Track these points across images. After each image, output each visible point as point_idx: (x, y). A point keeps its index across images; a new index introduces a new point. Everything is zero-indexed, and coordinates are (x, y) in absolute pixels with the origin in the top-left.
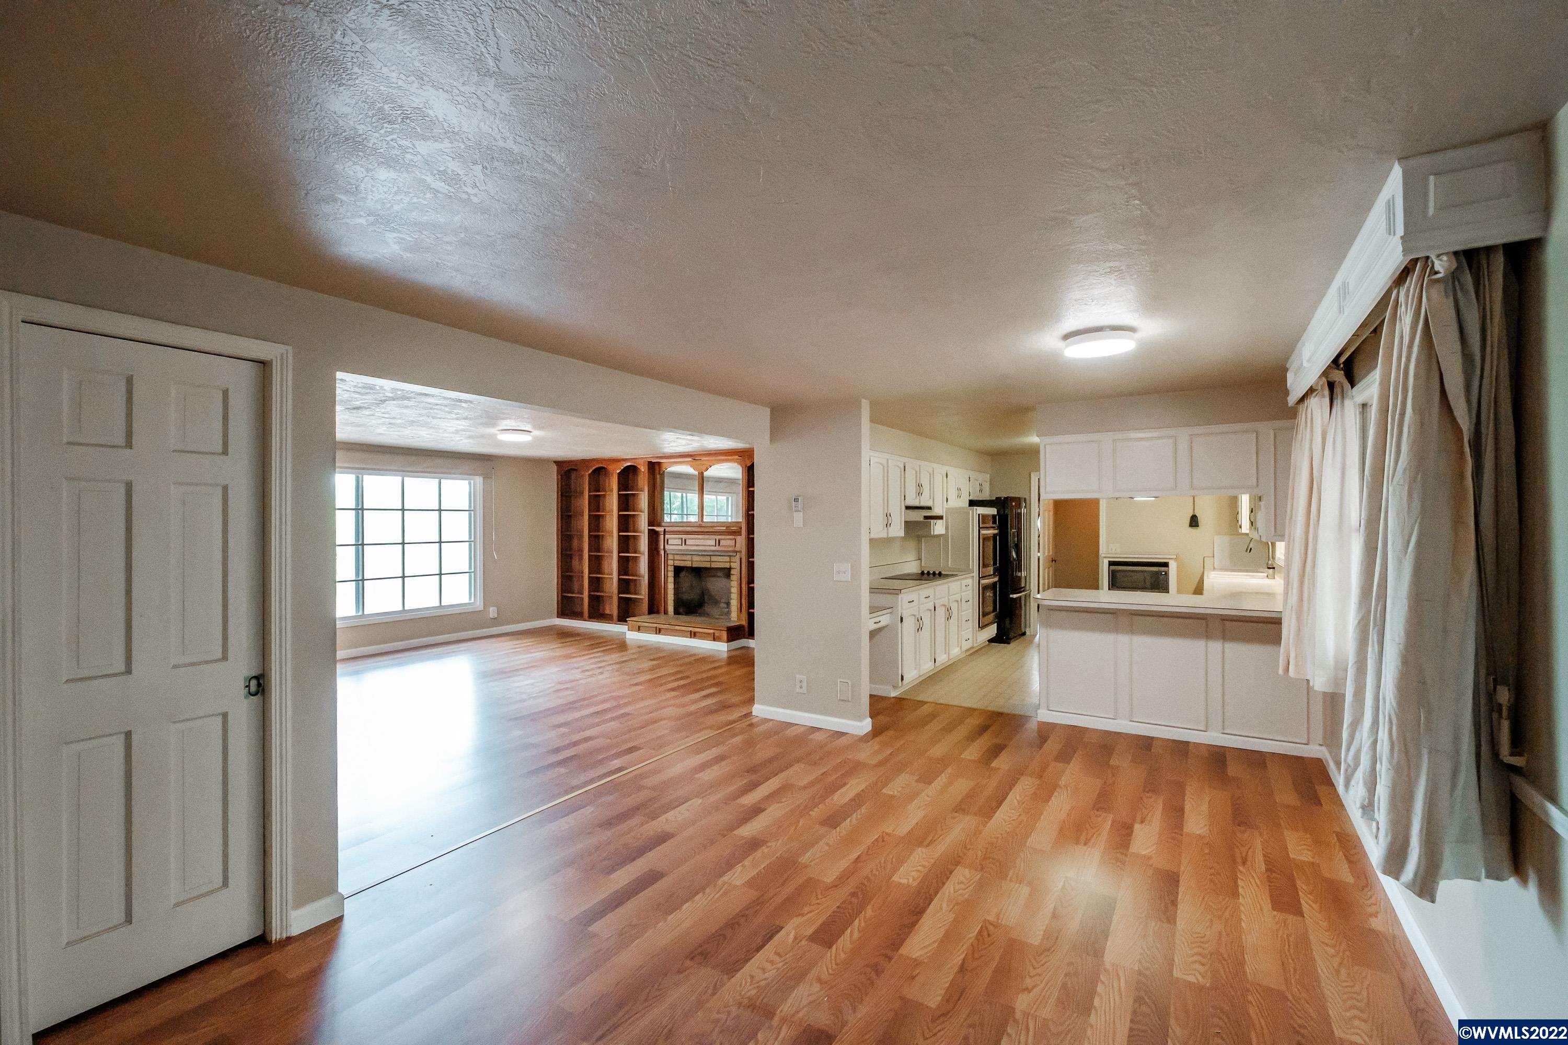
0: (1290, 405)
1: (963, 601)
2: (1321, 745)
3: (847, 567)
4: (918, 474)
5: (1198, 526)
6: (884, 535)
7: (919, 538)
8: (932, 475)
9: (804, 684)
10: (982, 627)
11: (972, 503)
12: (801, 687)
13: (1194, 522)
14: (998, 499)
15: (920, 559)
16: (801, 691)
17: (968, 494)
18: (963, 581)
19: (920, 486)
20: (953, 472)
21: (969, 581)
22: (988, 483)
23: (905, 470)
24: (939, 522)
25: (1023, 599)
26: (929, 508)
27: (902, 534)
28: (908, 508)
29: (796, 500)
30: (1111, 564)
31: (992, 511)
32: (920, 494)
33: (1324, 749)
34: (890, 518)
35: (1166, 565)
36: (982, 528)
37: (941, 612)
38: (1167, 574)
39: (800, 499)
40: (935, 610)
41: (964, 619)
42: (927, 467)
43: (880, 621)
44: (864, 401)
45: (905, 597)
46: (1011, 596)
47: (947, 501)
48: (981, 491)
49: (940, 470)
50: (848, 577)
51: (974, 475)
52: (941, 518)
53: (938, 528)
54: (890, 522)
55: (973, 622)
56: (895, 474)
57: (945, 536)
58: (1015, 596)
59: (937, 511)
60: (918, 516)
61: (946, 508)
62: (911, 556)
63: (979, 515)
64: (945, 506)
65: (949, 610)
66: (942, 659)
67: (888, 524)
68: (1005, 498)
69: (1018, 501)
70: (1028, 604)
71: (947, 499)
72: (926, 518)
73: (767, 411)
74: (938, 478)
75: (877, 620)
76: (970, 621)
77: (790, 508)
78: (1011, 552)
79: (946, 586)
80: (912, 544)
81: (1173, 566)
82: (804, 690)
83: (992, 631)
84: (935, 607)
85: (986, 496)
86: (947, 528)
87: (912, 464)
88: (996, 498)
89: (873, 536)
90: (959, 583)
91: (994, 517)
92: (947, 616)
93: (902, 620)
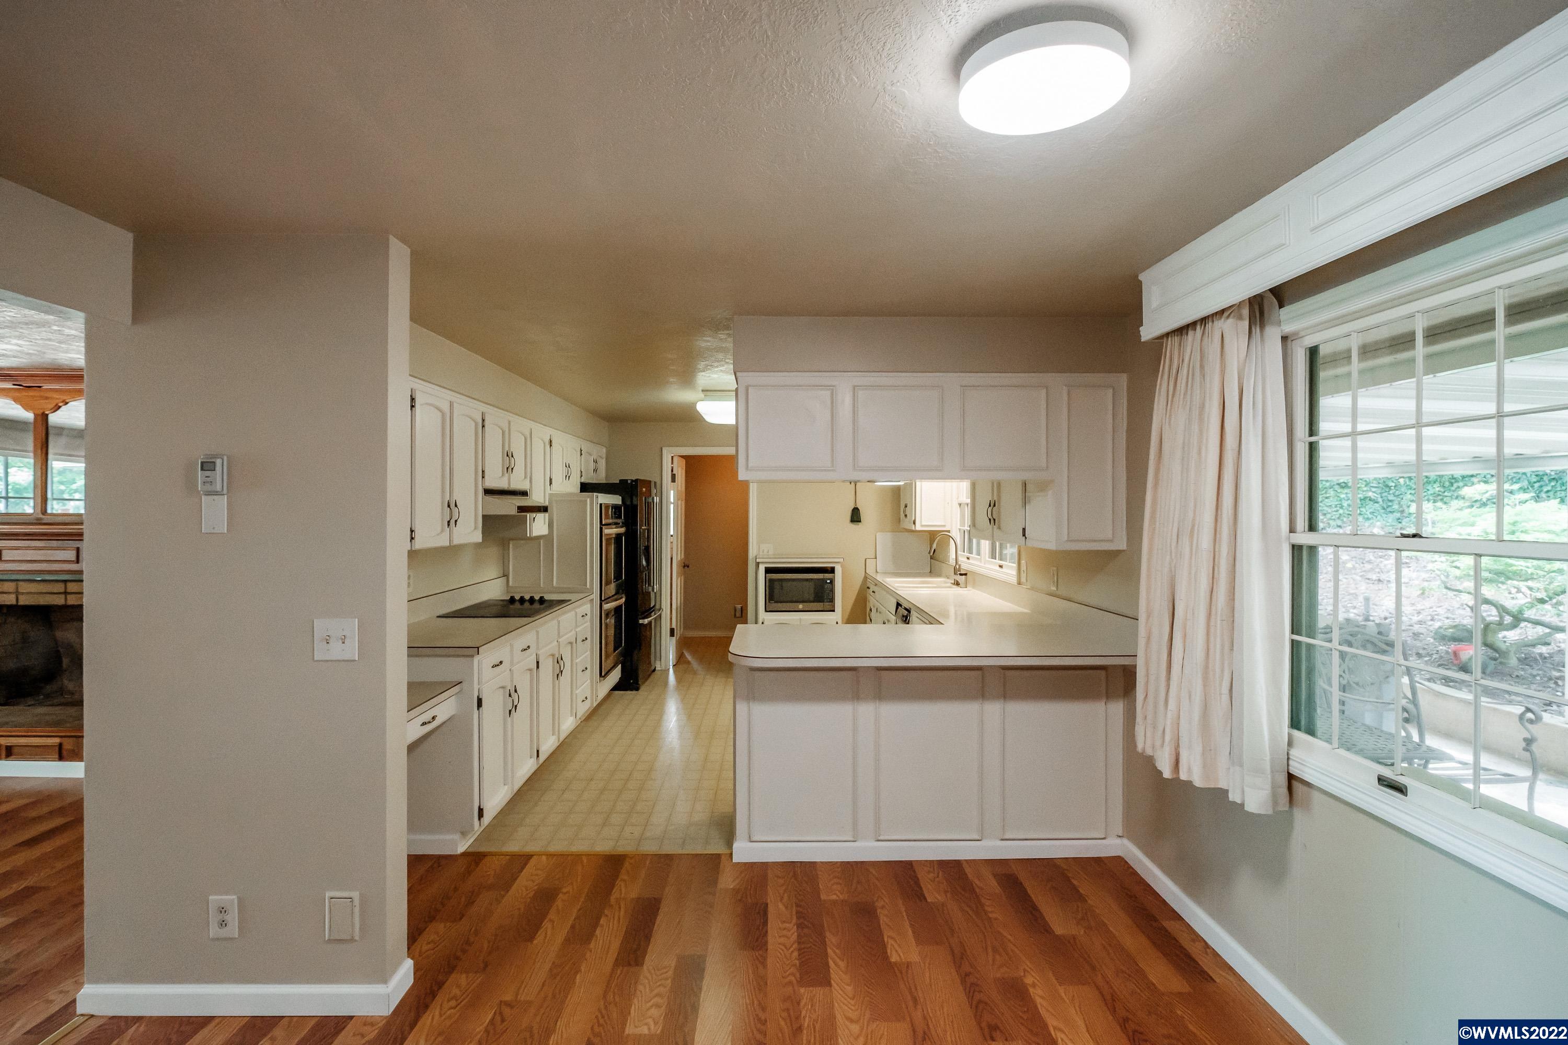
0: (1143, 340)
1: (579, 640)
2: (1120, 836)
3: (351, 626)
4: (506, 435)
5: (860, 521)
6: (443, 541)
7: (504, 544)
8: (528, 440)
9: (233, 918)
10: (603, 675)
11: (585, 487)
12: (223, 924)
13: (856, 516)
14: (623, 482)
15: (505, 575)
16: (223, 933)
17: (579, 473)
18: (577, 610)
19: (509, 455)
20: (561, 439)
21: (586, 608)
22: (604, 459)
23: (483, 426)
24: (541, 518)
25: (653, 621)
26: (524, 493)
27: (478, 537)
28: (488, 492)
29: (208, 466)
30: (768, 571)
31: (616, 500)
32: (510, 469)
33: (1125, 841)
34: (455, 510)
35: (832, 570)
36: (605, 525)
37: (547, 667)
38: (832, 582)
39: (218, 462)
40: (538, 667)
41: (580, 668)
42: (521, 425)
43: (434, 718)
44: (394, 243)
45: (487, 657)
46: (641, 621)
47: (551, 483)
48: (595, 470)
49: (542, 433)
50: (351, 650)
51: (586, 446)
52: (544, 509)
53: (538, 526)
54: (455, 517)
55: (592, 672)
56: (464, 431)
57: (548, 538)
58: (646, 621)
59: (538, 497)
60: (508, 507)
61: (550, 495)
62: (491, 571)
63: (601, 505)
64: (548, 491)
65: (559, 660)
66: (548, 745)
67: (452, 522)
68: (632, 481)
69: (647, 483)
70: (658, 629)
71: (551, 480)
72: (522, 509)
73: (126, 239)
74: (538, 447)
75: (427, 717)
76: (588, 671)
77: (191, 486)
78: (641, 561)
79: (555, 622)
80: (493, 551)
81: (838, 570)
82: (233, 930)
83: (615, 676)
84: (538, 662)
85: (601, 477)
86: (551, 525)
87: (496, 418)
88: (620, 480)
89: (419, 544)
90: (573, 613)
91: (616, 508)
92: (558, 671)
93: (480, 703)
